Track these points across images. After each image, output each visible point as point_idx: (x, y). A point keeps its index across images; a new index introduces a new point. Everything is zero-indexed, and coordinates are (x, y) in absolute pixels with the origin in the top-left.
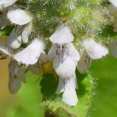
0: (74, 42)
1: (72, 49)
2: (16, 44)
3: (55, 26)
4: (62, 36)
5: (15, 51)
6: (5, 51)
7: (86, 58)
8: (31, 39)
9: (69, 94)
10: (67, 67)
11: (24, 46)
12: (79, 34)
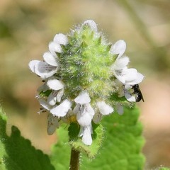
0: (91, 102)
1: (89, 107)
2: (52, 103)
3: (78, 92)
4: (83, 99)
5: (52, 107)
6: (45, 107)
7: (98, 114)
8: (63, 99)
9: (86, 137)
10: (85, 119)
11: (58, 104)
12: (95, 98)
